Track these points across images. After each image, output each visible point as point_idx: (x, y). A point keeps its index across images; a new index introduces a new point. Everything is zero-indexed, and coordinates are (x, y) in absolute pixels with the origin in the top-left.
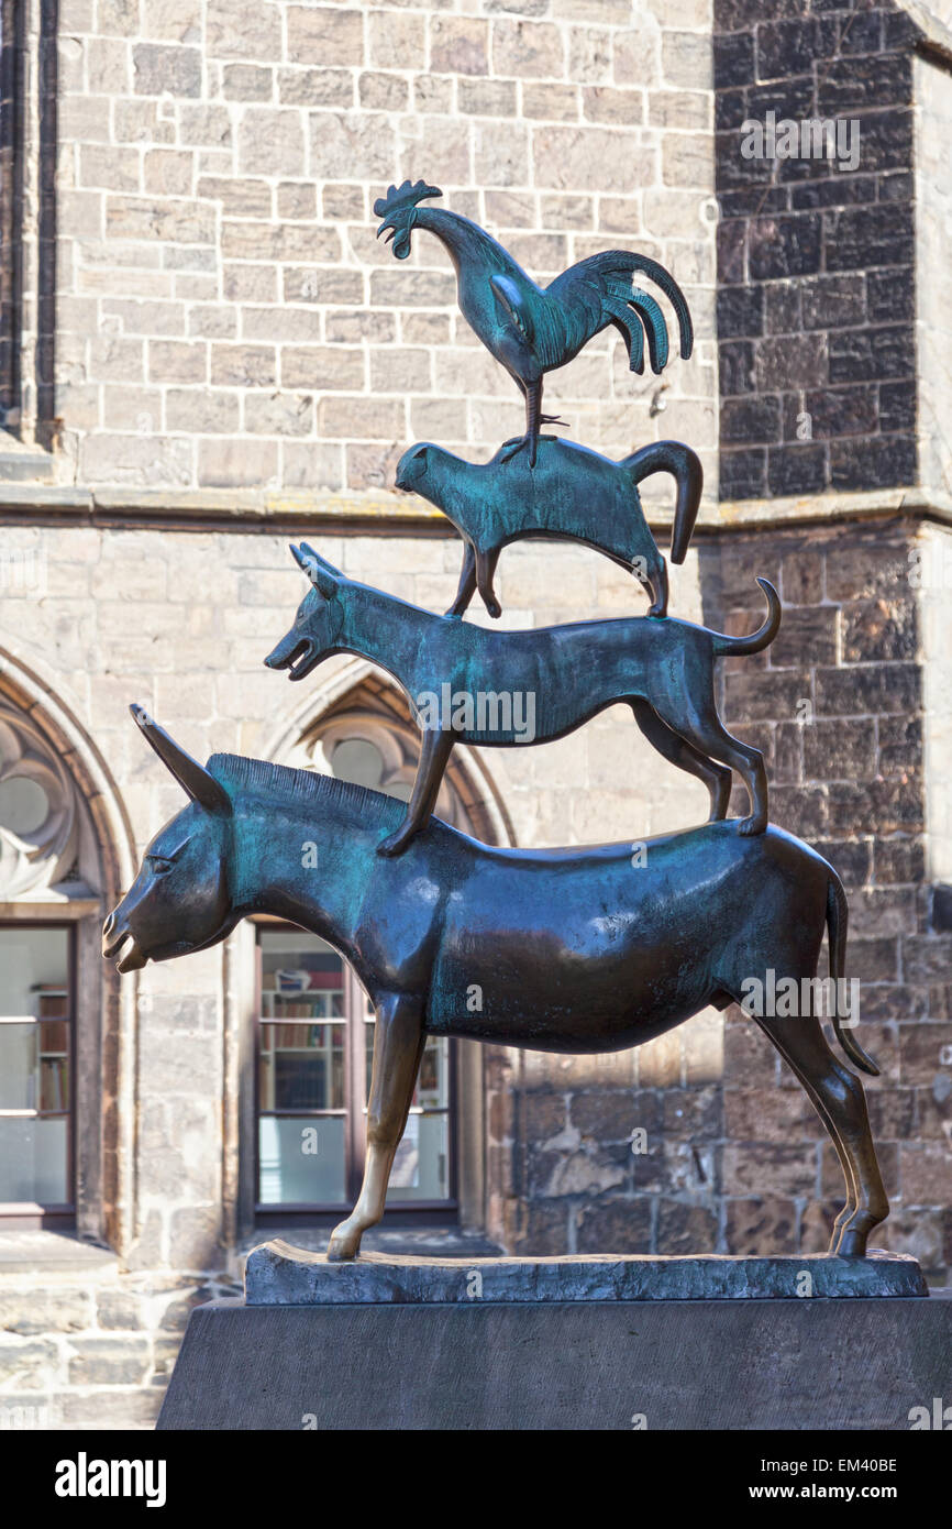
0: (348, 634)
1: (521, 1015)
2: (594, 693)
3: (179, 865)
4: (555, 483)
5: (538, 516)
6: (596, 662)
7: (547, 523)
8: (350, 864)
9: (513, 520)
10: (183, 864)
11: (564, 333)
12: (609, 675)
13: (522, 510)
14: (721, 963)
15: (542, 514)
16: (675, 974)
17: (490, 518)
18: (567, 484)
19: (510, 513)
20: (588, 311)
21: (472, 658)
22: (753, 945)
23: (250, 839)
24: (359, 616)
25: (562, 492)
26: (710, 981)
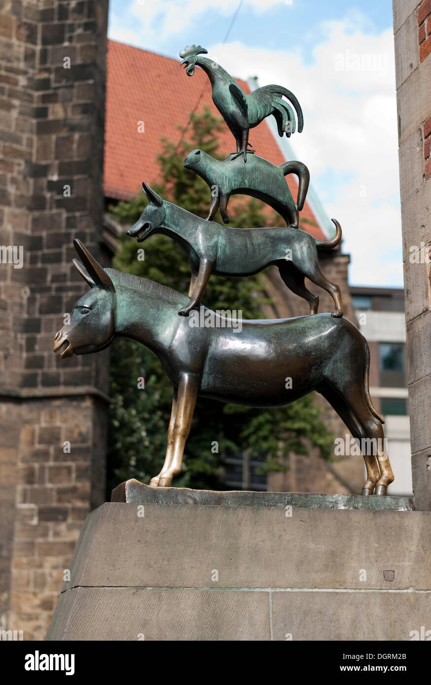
0: (166, 222)
1: (243, 385)
2: (269, 256)
3: (93, 311)
4: (254, 169)
5: (247, 182)
6: (270, 244)
7: (250, 186)
8: (166, 318)
9: (236, 183)
10: (94, 310)
11: (258, 112)
12: (275, 250)
13: (240, 180)
14: (327, 368)
15: (249, 182)
16: (310, 371)
17: (227, 181)
18: (260, 171)
19: (235, 180)
20: (266, 106)
21: (220, 236)
22: (341, 362)
23: (124, 303)
24: (172, 215)
25: (257, 173)
26: (321, 377)
